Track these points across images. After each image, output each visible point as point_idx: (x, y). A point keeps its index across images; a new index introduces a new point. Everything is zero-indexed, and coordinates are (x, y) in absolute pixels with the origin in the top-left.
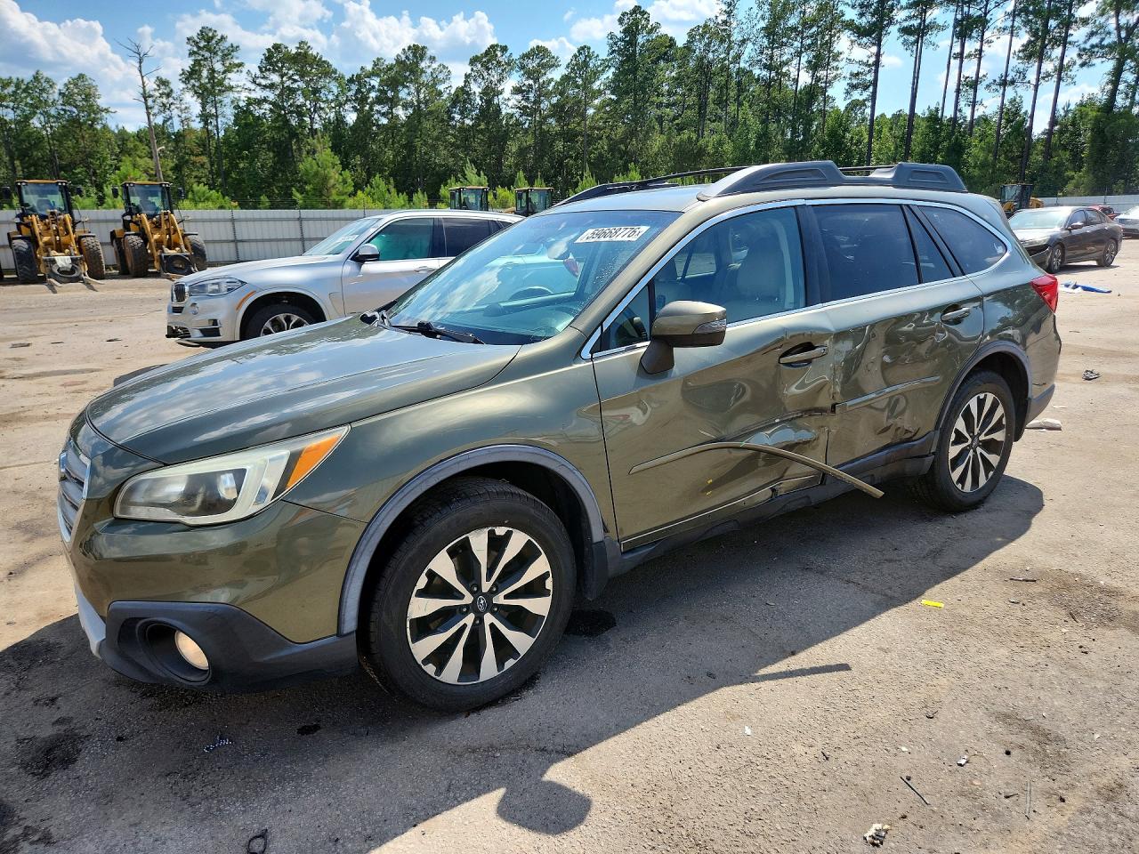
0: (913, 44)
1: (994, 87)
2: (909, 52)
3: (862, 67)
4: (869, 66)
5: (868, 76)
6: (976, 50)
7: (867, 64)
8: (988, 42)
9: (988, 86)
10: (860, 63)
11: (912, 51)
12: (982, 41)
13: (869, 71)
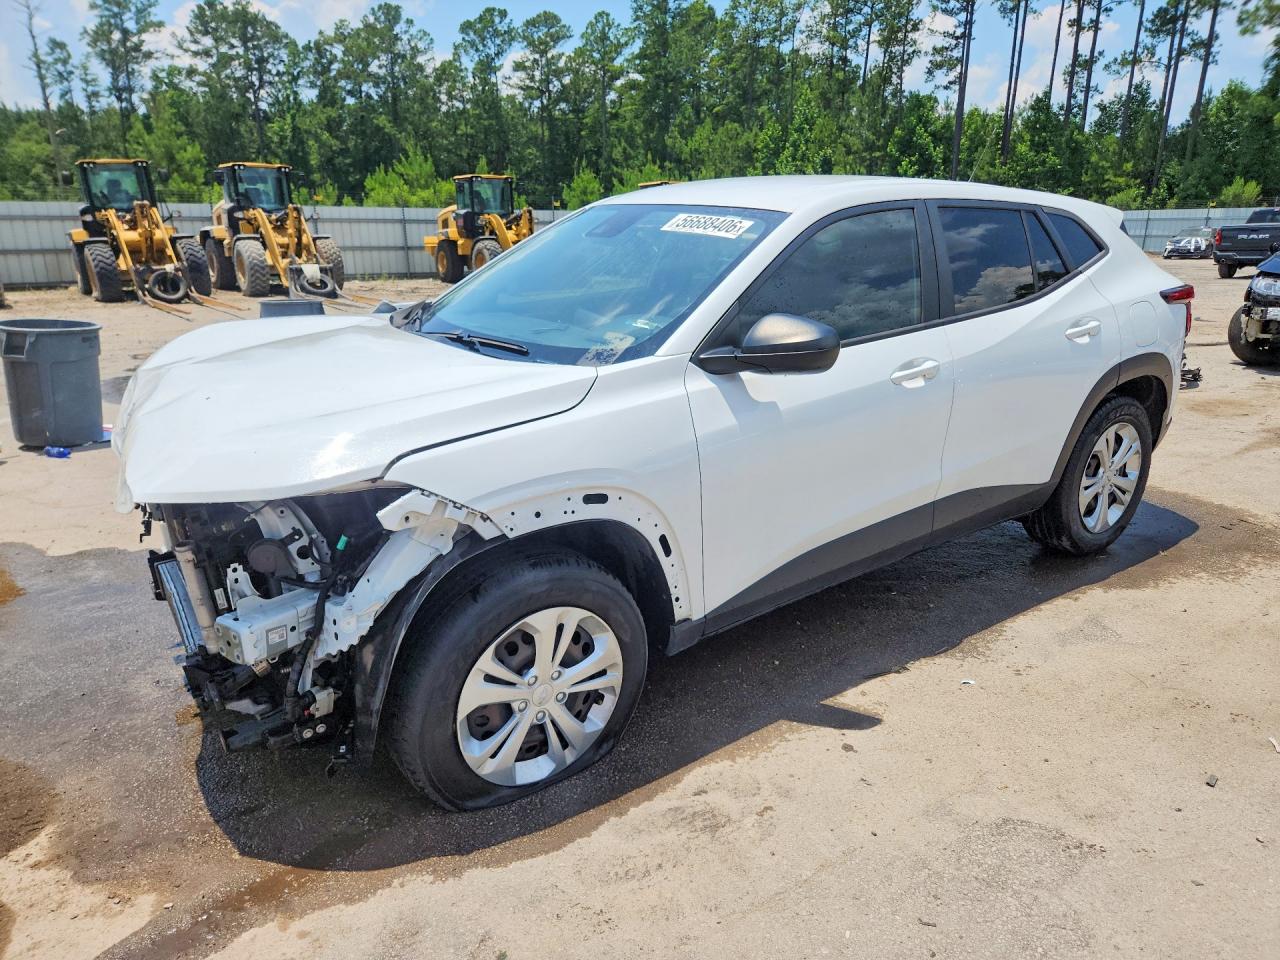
0: (1012, 10)
1: (1115, 67)
2: (1007, 20)
3: (947, 39)
4: (957, 38)
5: (955, 51)
6: (1092, 21)
7: (953, 36)
8: (1106, 10)
9: (1107, 67)
10: (946, 34)
11: (1011, 20)
12: (1099, 9)
13: (956, 46)
